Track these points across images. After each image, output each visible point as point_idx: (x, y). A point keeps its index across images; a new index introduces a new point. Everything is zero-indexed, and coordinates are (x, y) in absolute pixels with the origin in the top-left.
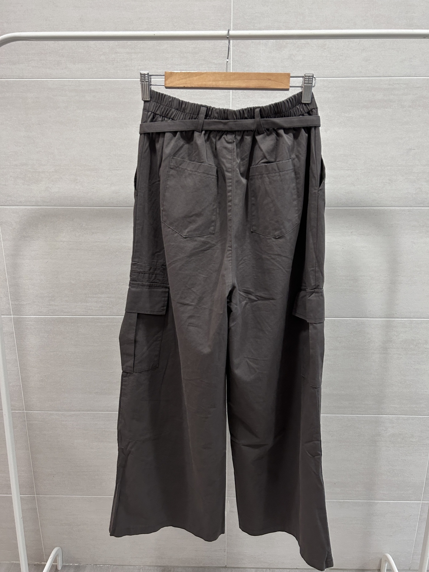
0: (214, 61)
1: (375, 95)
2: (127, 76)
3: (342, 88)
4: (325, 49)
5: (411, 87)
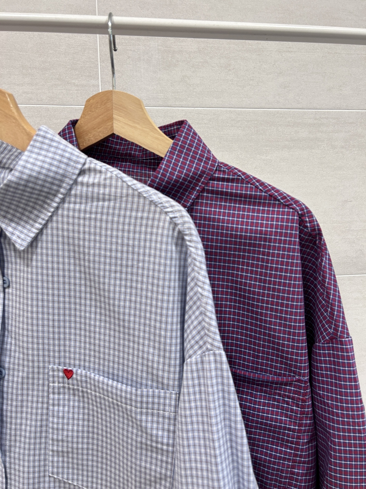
0: (74, 81)
1: (298, 132)
3: (256, 122)
4: (230, 70)
5: (342, 122)
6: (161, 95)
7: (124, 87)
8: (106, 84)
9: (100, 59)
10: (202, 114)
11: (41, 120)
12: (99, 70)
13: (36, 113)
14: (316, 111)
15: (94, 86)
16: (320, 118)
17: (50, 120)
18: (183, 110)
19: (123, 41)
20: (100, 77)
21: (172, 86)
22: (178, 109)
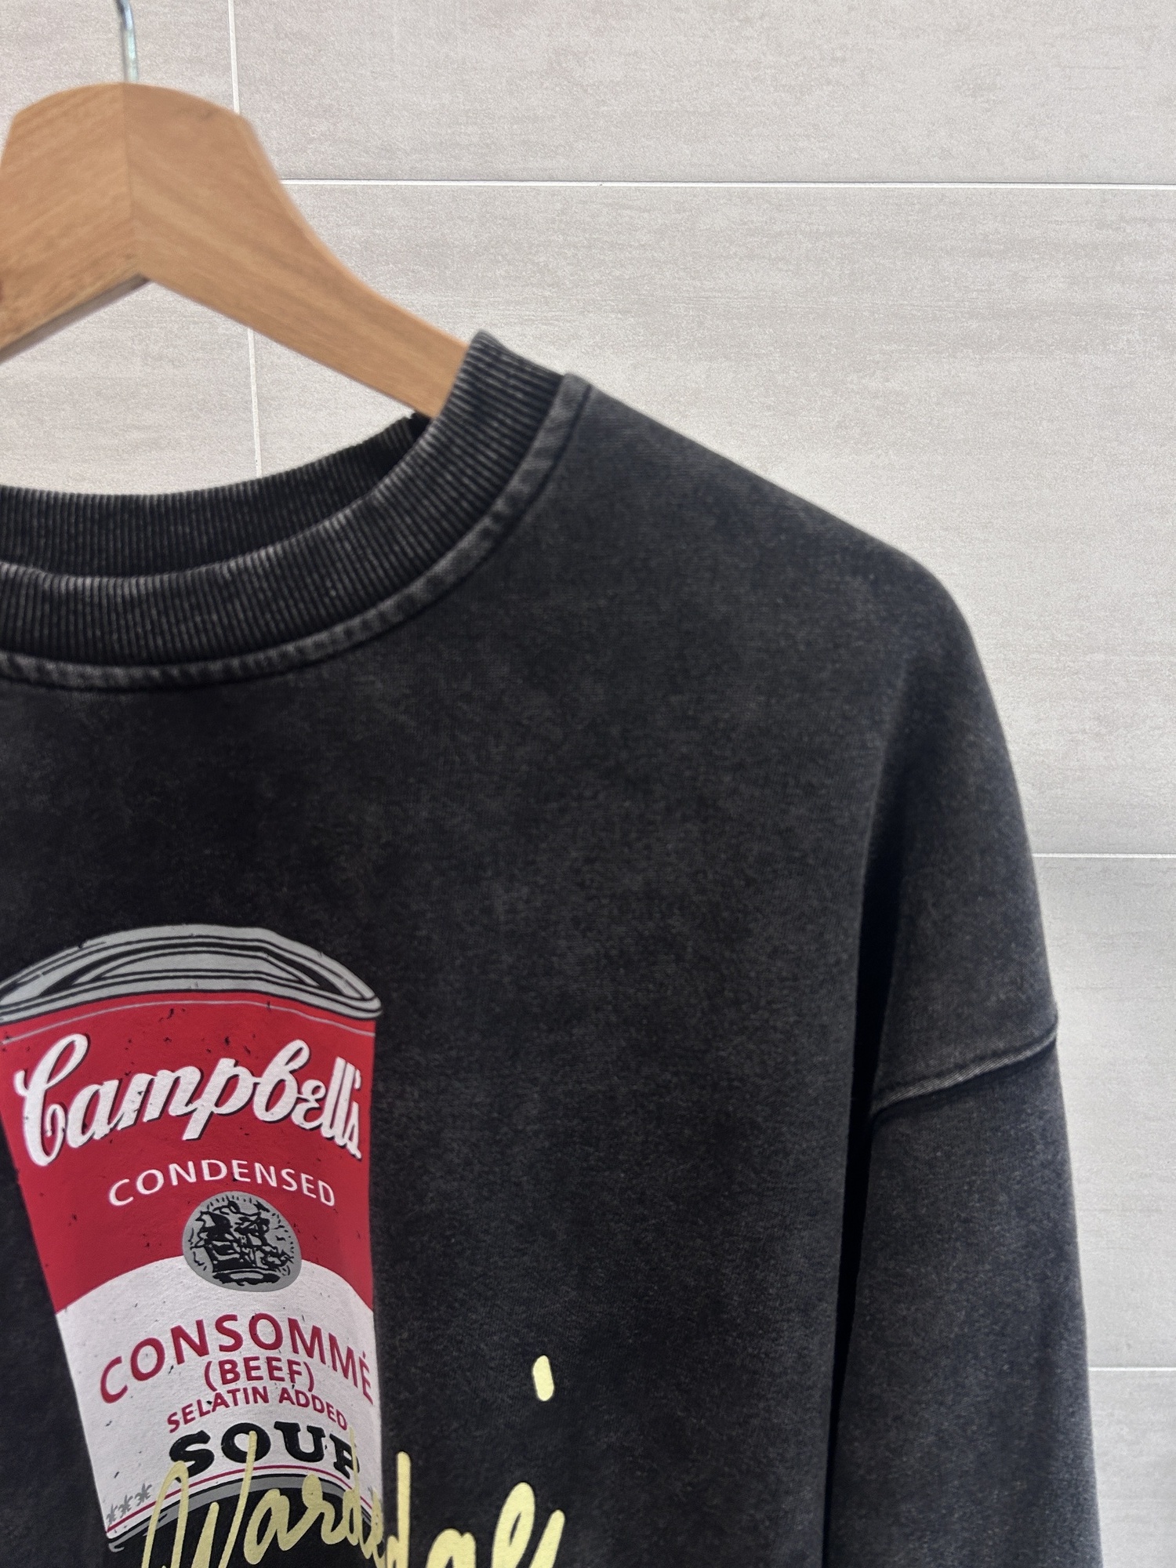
1: (1025, 279)
3: (848, 240)
8: (258, 91)
10: (630, 208)
12: (232, 35)
14: (1104, 192)
18: (554, 193)
20: (234, 63)
22: (537, 190)
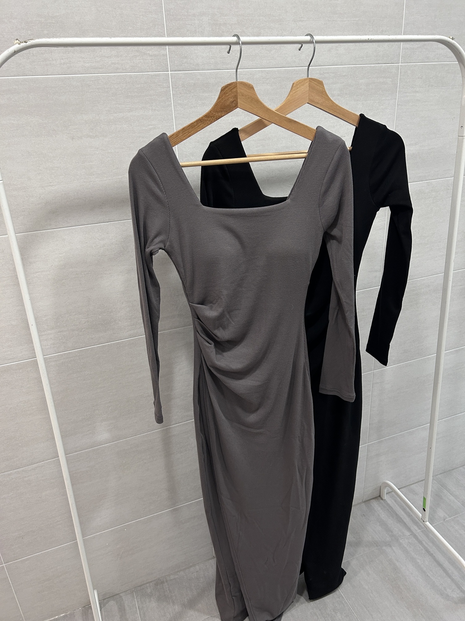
2: (48, 72)
5: (339, 76)
6: (212, 60)
7: (186, 55)
9: (167, 33)
11: (126, 86)
13: (123, 80)
15: (163, 55)
16: (324, 73)
17: (133, 85)
19: (183, 17)
21: (220, 53)
